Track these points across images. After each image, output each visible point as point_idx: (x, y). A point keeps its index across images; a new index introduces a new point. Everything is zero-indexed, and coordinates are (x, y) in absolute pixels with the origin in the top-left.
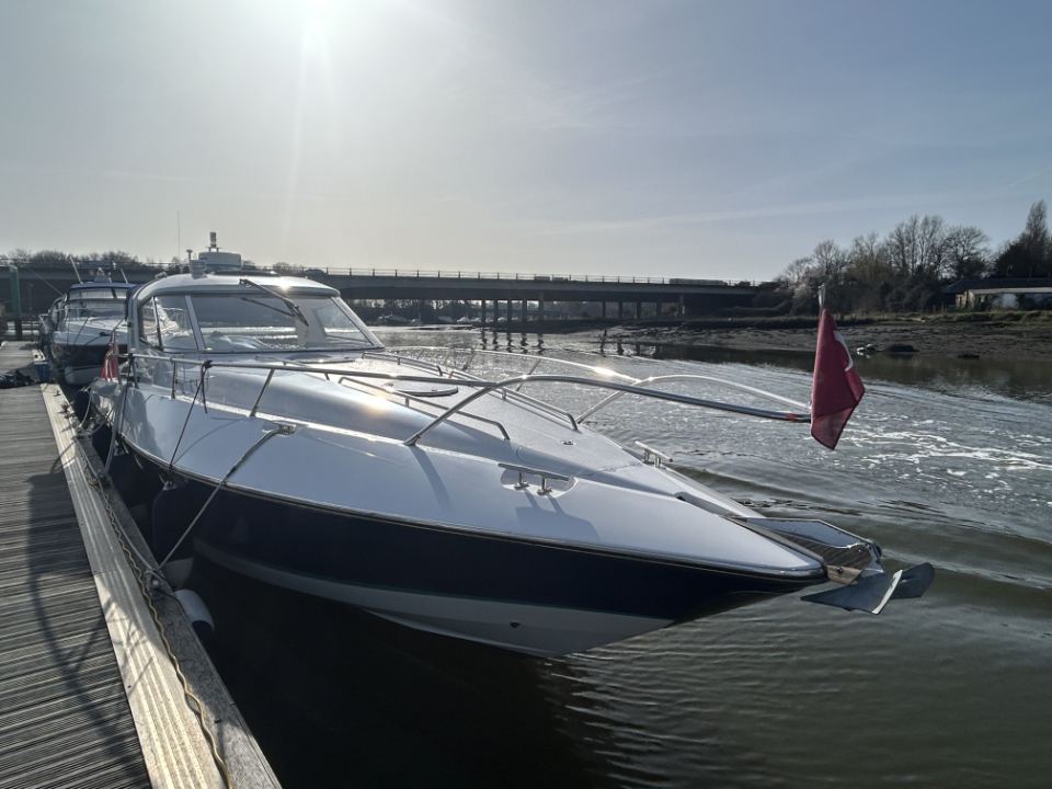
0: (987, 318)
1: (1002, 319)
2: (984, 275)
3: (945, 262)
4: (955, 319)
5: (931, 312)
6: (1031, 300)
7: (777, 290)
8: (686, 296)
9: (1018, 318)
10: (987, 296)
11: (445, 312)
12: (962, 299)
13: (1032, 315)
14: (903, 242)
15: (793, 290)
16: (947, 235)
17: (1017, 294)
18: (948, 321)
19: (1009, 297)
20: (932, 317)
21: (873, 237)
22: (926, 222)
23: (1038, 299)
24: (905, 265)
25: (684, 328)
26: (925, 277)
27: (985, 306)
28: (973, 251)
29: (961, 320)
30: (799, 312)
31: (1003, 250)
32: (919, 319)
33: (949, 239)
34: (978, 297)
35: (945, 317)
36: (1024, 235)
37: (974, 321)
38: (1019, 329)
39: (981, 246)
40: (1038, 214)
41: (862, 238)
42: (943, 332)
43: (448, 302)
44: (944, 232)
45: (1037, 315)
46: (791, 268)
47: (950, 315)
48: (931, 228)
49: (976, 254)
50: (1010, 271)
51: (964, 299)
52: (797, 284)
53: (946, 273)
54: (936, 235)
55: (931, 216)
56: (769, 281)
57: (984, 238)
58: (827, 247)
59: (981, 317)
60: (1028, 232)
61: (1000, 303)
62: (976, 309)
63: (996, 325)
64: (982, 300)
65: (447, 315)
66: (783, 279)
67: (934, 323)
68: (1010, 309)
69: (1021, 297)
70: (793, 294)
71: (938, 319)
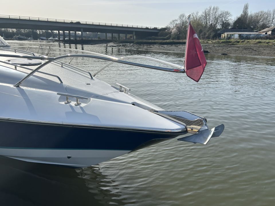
0: (230, 42)
1: (234, 42)
2: (230, 28)
3: (219, 23)
4: (221, 42)
5: (214, 40)
6: (243, 36)
7: (166, 31)
8: (136, 32)
9: (238, 42)
10: (230, 35)
11: (43, 35)
12: (223, 36)
13: (243, 41)
14: (207, 15)
15: (171, 31)
16: (220, 13)
17: (239, 34)
18: (219, 43)
19: (236, 35)
20: (214, 41)
21: (197, 13)
22: (214, 9)
23: (245, 36)
24: (207, 23)
25: (135, 44)
26: (213, 27)
27: (229, 38)
28: (227, 19)
29: (223, 42)
30: (173, 39)
31: (236, 19)
32: (210, 42)
33: (220, 15)
34: (228, 35)
35: (218, 41)
36: (242, 14)
37: (226, 43)
38: (239, 46)
39: (229, 18)
40: (246, 8)
41: (194, 13)
42: (217, 47)
43: (44, 31)
44: (219, 13)
45: (244, 41)
46: (171, 23)
47: (219, 41)
48: (215, 11)
49: (228, 20)
50: (237, 26)
51: (224, 35)
52: (173, 29)
53: (219, 27)
54: (217, 13)
55: (215, 6)
56: (164, 27)
57: (231, 15)
58: (183, 16)
59: (228, 42)
60: (243, 14)
61: (234, 37)
62: (227, 39)
63: (232, 44)
64: (229, 36)
65: (44, 36)
66: (168, 27)
67: (214, 43)
68: (237, 39)
69: (240, 35)
70: (171, 32)
71: (216, 42)
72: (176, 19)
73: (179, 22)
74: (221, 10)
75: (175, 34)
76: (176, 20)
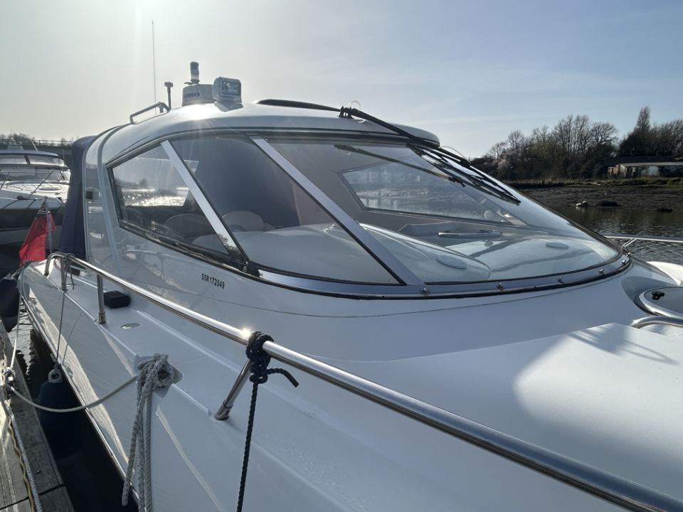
5: (600, 179)
6: (668, 171)
7: (486, 163)
10: (637, 168)
12: (613, 170)
14: (564, 131)
16: (591, 128)
17: (659, 167)
19: (652, 169)
20: (603, 182)
21: (545, 129)
22: (578, 119)
23: (673, 170)
27: (636, 175)
32: (596, 183)
36: (635, 128)
39: (612, 136)
40: (645, 115)
41: (538, 129)
46: (493, 149)
48: (581, 123)
51: (616, 169)
52: (499, 160)
54: (584, 128)
55: (581, 115)
56: (479, 157)
57: (615, 130)
58: (516, 135)
60: (638, 127)
66: (488, 156)
68: (655, 176)
70: (497, 166)
72: (504, 141)
73: (509, 146)
74: (594, 121)
75: (504, 168)
76: (503, 144)
